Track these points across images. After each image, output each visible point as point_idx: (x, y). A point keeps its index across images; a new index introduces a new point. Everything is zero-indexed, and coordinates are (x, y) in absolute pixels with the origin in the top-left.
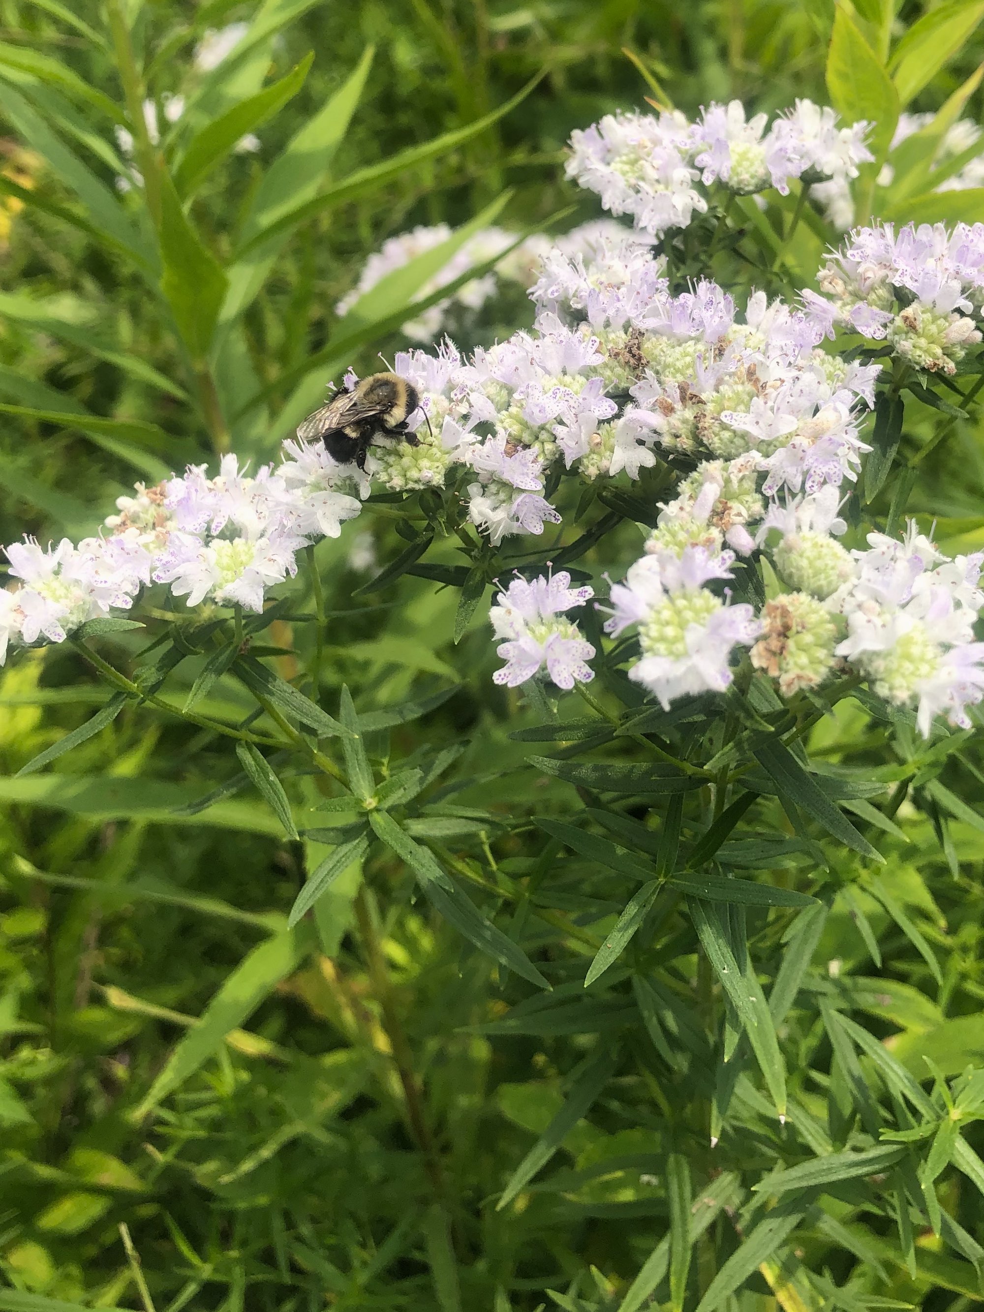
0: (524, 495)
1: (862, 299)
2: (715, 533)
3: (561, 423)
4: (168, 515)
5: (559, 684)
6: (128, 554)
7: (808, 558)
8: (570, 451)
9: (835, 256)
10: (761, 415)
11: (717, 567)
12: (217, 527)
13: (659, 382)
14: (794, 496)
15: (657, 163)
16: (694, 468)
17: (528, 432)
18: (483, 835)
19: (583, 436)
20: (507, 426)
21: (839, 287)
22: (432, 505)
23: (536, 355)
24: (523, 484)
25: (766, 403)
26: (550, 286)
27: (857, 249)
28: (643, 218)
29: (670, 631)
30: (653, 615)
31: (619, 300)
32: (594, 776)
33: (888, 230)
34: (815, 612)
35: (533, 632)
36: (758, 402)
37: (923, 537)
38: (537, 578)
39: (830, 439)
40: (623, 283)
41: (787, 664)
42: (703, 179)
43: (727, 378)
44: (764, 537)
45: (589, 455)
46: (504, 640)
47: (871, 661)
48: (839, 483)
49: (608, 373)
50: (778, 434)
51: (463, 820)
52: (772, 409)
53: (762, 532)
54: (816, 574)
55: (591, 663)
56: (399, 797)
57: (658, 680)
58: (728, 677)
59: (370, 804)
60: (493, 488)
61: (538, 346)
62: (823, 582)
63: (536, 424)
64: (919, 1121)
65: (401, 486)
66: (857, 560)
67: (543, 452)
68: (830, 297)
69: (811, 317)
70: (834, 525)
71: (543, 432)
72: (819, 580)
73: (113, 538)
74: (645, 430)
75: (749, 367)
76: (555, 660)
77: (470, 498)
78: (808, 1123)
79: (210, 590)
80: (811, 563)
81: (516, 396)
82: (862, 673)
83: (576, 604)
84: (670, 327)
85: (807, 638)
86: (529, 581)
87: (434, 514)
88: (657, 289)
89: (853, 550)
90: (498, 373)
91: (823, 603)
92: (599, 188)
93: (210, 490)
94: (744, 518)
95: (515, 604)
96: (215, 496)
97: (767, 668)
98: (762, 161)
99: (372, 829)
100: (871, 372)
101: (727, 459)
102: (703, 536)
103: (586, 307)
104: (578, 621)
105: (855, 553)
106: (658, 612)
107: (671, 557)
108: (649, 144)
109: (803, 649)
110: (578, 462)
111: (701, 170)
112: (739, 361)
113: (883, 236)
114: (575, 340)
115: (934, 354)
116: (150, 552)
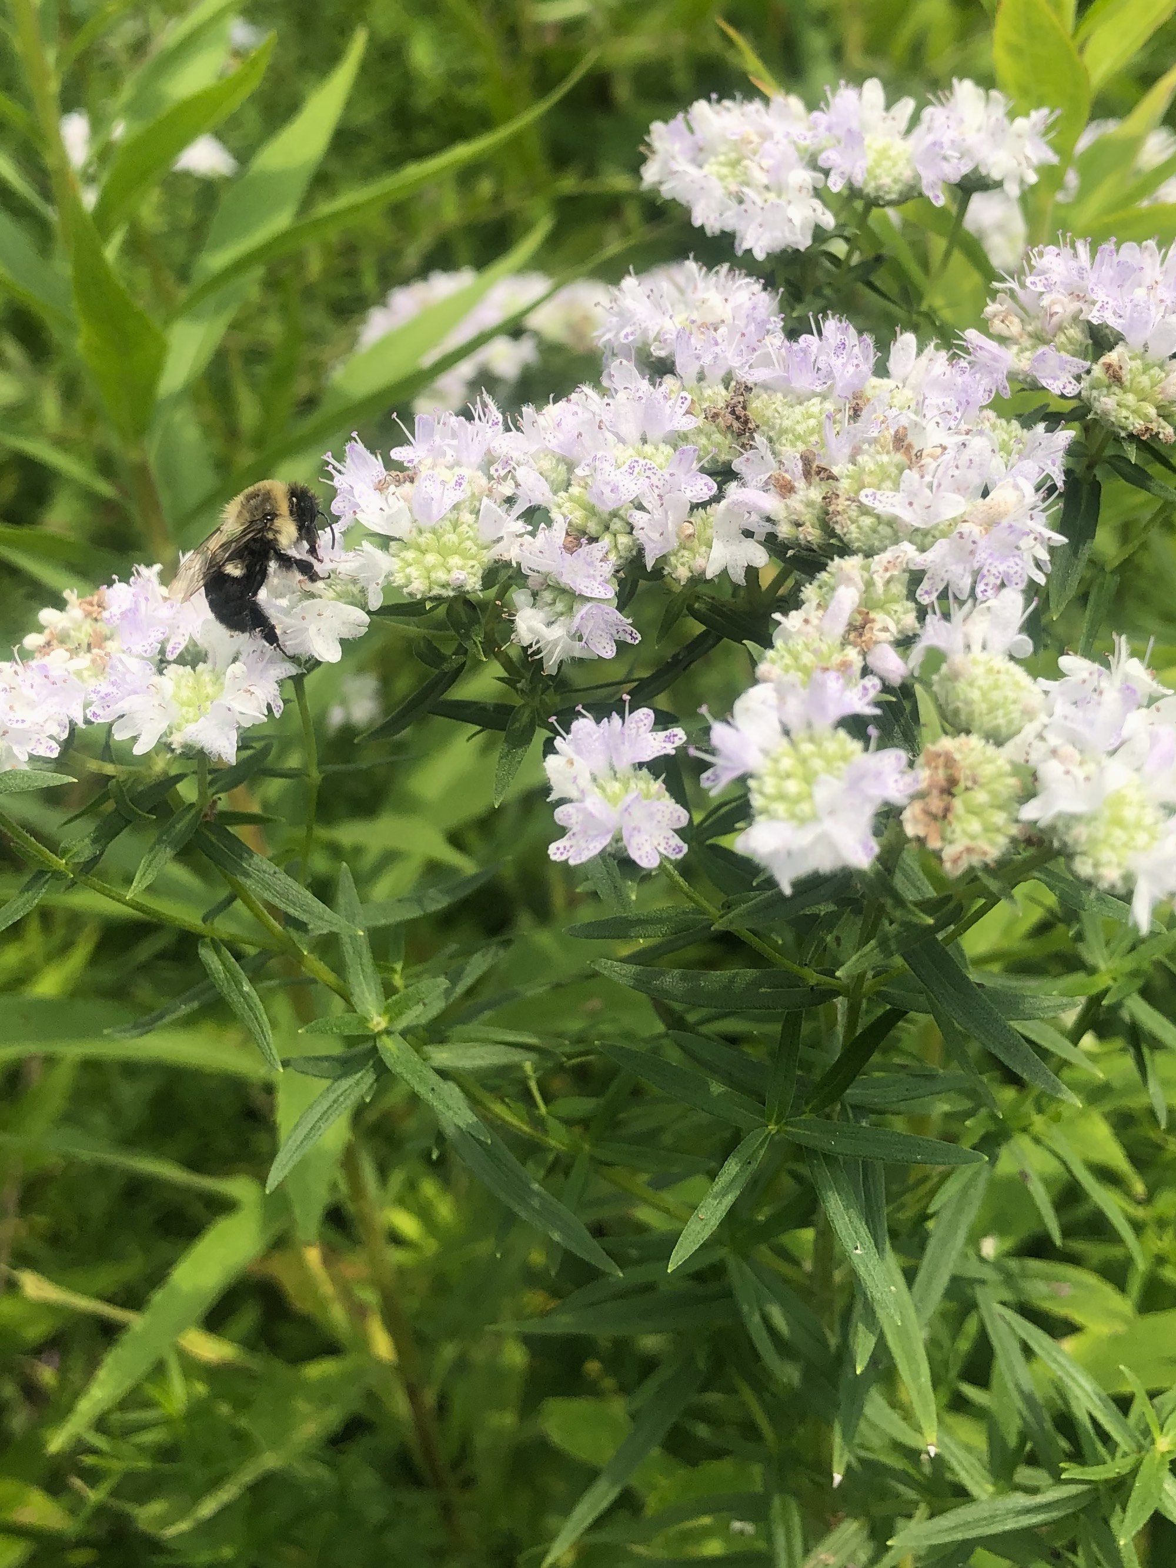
0: (589, 605)
1: (1046, 342)
2: (852, 654)
3: (640, 507)
4: (108, 633)
5: (638, 861)
6: (54, 683)
7: (980, 688)
8: (652, 545)
9: (1008, 285)
10: (915, 494)
11: (856, 699)
12: (174, 648)
13: (774, 453)
14: (961, 603)
15: (766, 163)
16: (823, 567)
17: (595, 520)
18: (528, 1067)
19: (670, 524)
20: (567, 513)
21: (1014, 327)
22: (465, 620)
23: (605, 418)
24: (589, 590)
25: (922, 477)
26: (623, 327)
27: (1039, 275)
28: (748, 237)
29: (792, 787)
30: (769, 764)
31: (717, 344)
32: (682, 987)
33: (1083, 249)
34: (990, 761)
35: (602, 789)
36: (911, 476)
37: (1135, 660)
38: (609, 717)
39: (1010, 526)
40: (723, 321)
41: (953, 832)
42: (830, 183)
43: (866, 446)
44: (920, 660)
45: (678, 551)
46: (562, 801)
47: (1068, 827)
48: (1023, 586)
49: (703, 441)
50: (938, 520)
51: (502, 1047)
52: (931, 487)
53: (917, 652)
54: (991, 711)
55: (680, 832)
56: (416, 1015)
57: (775, 853)
58: (872, 849)
59: (378, 1024)
60: (547, 596)
61: (608, 404)
62: (1001, 721)
63: (605, 509)
64: (1112, 1453)
65: (424, 592)
66: (1046, 693)
67: (616, 546)
68: (1003, 340)
69: (977, 367)
70: (1016, 643)
71: (615, 520)
72: (996, 718)
73: (33, 663)
74: (755, 518)
75: (897, 432)
76: (634, 829)
77: (517, 611)
78: (961, 1454)
79: (165, 733)
80: (984, 695)
81: (579, 472)
82: (1056, 844)
83: (662, 753)
84: (787, 380)
85: (981, 797)
86: (598, 721)
87: (468, 631)
88: (768, 331)
89: (1040, 679)
90: (554, 441)
91: (1001, 750)
92: (689, 198)
93: (165, 599)
94: (892, 634)
95: (579, 752)
96: (172, 607)
97: (926, 838)
98: (909, 160)
99: (381, 1060)
100: (1060, 440)
101: (868, 555)
102: (837, 658)
103: (672, 355)
104: (664, 776)
105: (1044, 683)
106: (776, 761)
107: (793, 686)
108: (755, 138)
109: (974, 811)
110: (663, 560)
111: (827, 173)
112: (883, 422)
113: (1075, 255)
114: (660, 397)
115: (1146, 415)
116: (83, 681)
